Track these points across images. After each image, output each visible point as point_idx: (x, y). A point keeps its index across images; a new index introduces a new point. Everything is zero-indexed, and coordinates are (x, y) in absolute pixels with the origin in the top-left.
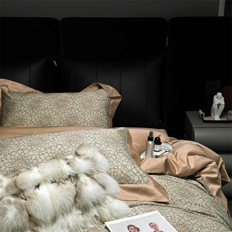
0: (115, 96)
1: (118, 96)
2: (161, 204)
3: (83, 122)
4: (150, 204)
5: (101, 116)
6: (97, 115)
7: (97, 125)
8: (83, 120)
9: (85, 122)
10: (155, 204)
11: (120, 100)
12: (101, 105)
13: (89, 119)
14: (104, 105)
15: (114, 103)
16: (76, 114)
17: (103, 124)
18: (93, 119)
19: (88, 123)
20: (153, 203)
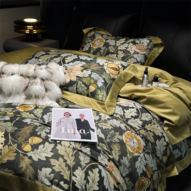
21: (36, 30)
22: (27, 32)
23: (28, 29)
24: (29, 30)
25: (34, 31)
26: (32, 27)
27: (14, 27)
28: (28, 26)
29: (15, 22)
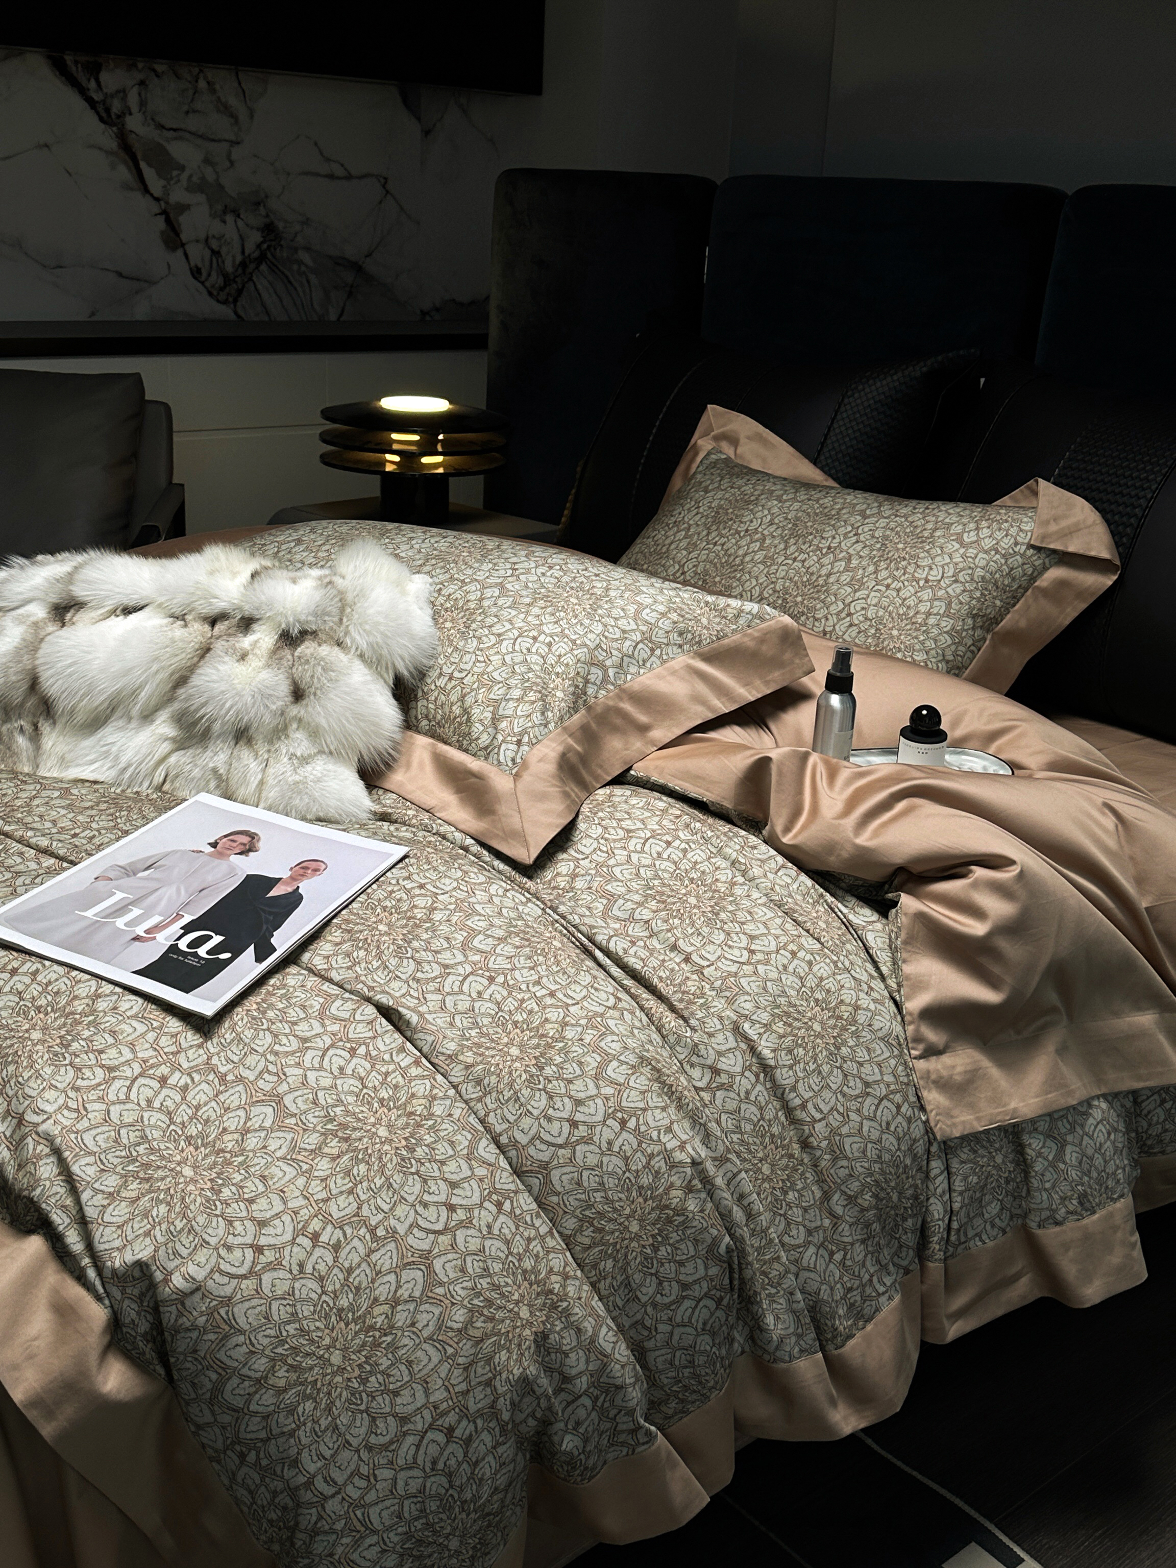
0: (1071, 549)
1: (1093, 553)
2: (496, 863)
3: (838, 614)
4: (459, 842)
5: (928, 614)
6: (911, 602)
7: (886, 643)
8: (841, 606)
9: (843, 615)
10: (476, 848)
11: (1108, 581)
12: (961, 566)
13: (863, 609)
14: (979, 572)
15: (1062, 584)
16: (829, 575)
17: (917, 647)
18: (881, 613)
19: (851, 625)
20: (469, 841)
21: (439, 459)
22: (389, 468)
23: (395, 447)
24: (396, 458)
25: (426, 460)
26: (416, 438)
27: (325, 438)
28: (395, 436)
29: (328, 414)
